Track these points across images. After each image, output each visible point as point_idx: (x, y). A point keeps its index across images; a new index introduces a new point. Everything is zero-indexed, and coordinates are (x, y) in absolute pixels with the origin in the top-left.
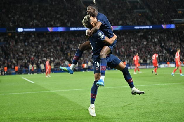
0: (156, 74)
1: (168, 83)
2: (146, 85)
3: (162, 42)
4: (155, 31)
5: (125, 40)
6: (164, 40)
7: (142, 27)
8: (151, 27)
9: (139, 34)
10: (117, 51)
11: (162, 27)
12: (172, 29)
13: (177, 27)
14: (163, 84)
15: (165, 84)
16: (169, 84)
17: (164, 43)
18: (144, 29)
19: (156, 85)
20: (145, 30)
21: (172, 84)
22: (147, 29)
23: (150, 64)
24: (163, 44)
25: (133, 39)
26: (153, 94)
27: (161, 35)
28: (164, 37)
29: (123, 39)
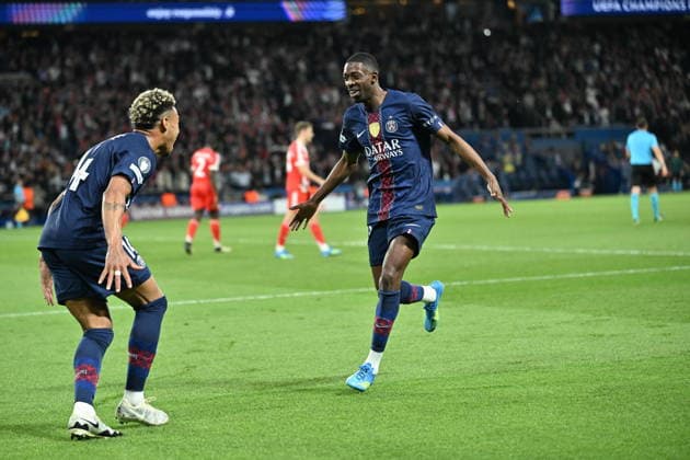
0: (218, 250)
1: (309, 287)
2: (202, 301)
3: (285, 88)
4: (250, 31)
5: (101, 77)
6: (292, 78)
7: (187, 14)
8: (230, 12)
9: (173, 48)
10: (64, 131)
11: (282, 11)
12: (331, 23)
13: (359, 11)
14: (288, 295)
15: (297, 294)
16: (315, 293)
17: (293, 94)
18: (193, 21)
19: (252, 298)
20: (200, 27)
21: (327, 293)
22: (209, 21)
23: (226, 197)
24: (288, 99)
25: (139, 70)
26: (233, 342)
27: (282, 51)
28: (295, 63)
29: (92, 70)
